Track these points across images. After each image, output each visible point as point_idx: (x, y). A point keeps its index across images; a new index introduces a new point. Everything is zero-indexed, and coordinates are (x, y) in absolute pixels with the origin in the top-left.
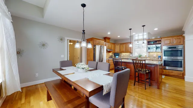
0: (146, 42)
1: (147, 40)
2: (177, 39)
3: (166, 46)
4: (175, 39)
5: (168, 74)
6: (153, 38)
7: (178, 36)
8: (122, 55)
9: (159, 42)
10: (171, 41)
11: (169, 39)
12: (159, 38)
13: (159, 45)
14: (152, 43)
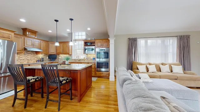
0: (83, 42)
1: (84, 40)
2: (106, 42)
3: (99, 48)
4: (104, 42)
6: (89, 39)
7: (106, 40)
8: (60, 57)
10: (102, 44)
11: (100, 42)
12: (94, 40)
13: (93, 47)
14: (89, 45)
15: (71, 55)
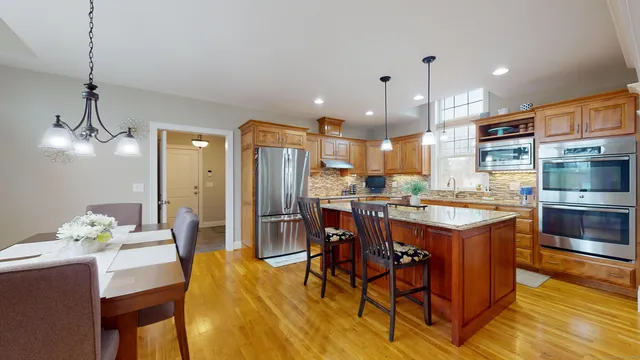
0: (473, 129)
1: (476, 121)
2: (607, 108)
3: (556, 145)
5: (561, 268)
6: (502, 112)
7: (607, 96)
8: (394, 184)
9: (526, 128)
10: (578, 121)
12: (527, 112)
13: (525, 142)
14: (500, 134)
15: (427, 177)
